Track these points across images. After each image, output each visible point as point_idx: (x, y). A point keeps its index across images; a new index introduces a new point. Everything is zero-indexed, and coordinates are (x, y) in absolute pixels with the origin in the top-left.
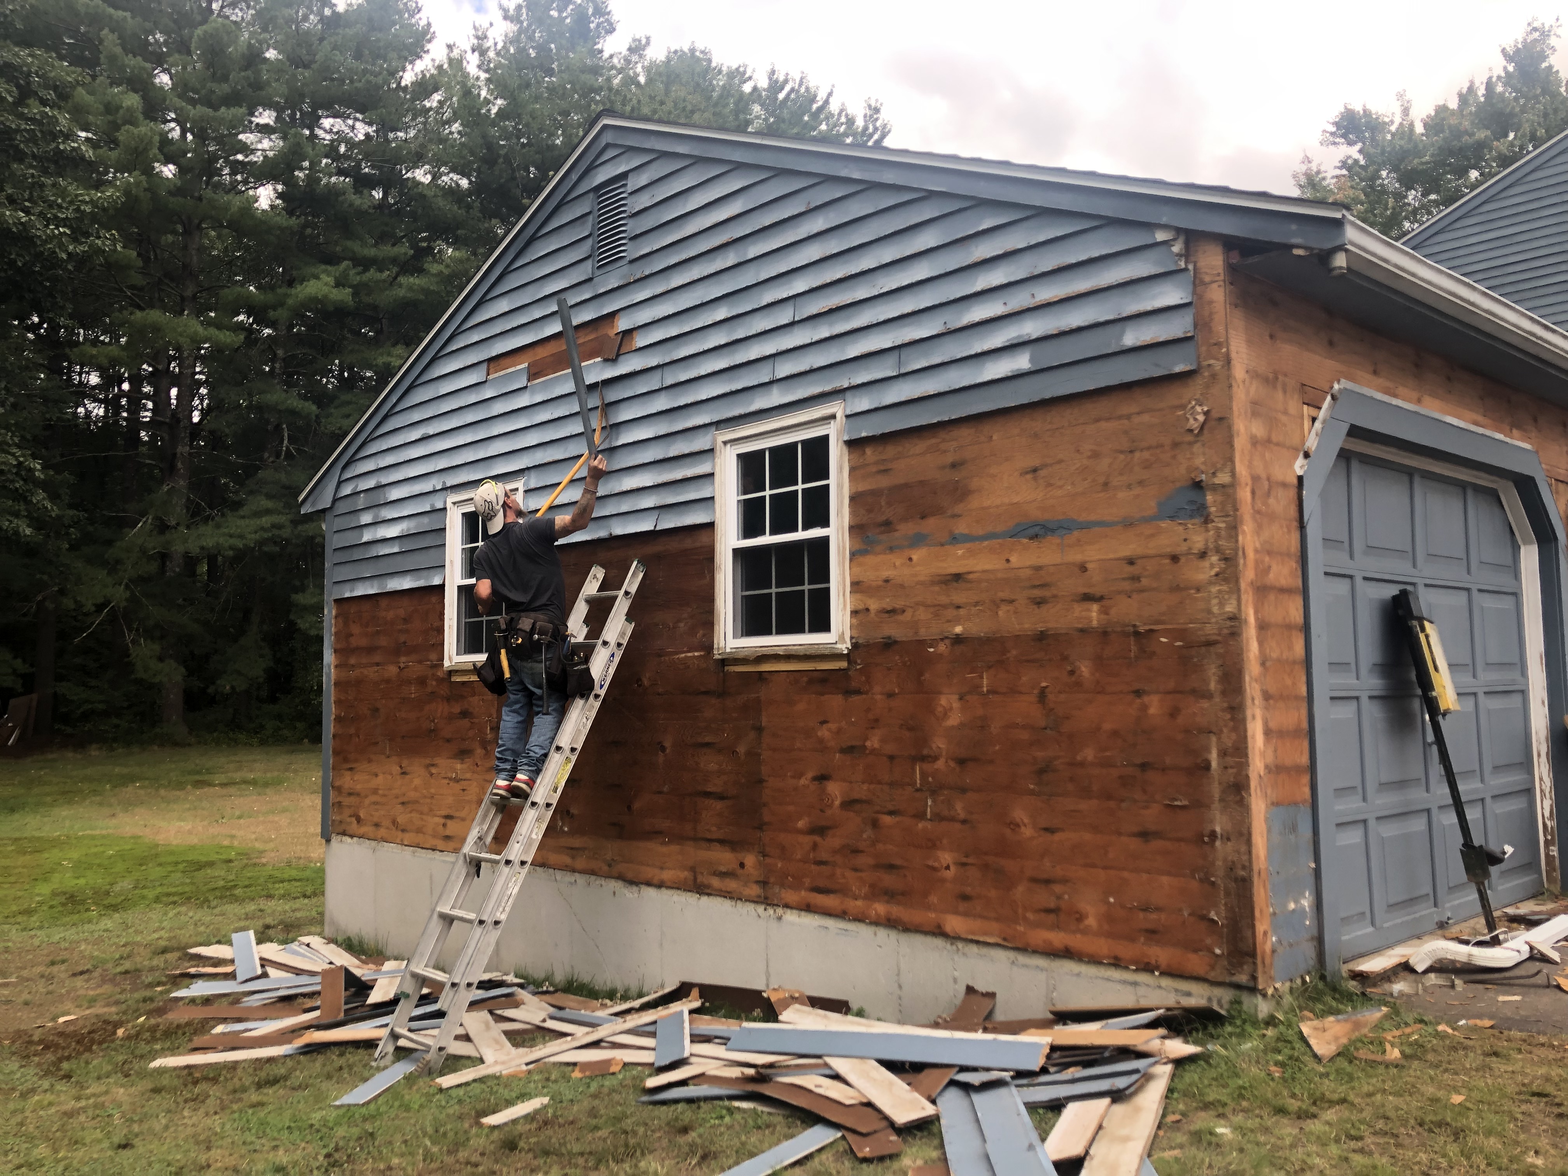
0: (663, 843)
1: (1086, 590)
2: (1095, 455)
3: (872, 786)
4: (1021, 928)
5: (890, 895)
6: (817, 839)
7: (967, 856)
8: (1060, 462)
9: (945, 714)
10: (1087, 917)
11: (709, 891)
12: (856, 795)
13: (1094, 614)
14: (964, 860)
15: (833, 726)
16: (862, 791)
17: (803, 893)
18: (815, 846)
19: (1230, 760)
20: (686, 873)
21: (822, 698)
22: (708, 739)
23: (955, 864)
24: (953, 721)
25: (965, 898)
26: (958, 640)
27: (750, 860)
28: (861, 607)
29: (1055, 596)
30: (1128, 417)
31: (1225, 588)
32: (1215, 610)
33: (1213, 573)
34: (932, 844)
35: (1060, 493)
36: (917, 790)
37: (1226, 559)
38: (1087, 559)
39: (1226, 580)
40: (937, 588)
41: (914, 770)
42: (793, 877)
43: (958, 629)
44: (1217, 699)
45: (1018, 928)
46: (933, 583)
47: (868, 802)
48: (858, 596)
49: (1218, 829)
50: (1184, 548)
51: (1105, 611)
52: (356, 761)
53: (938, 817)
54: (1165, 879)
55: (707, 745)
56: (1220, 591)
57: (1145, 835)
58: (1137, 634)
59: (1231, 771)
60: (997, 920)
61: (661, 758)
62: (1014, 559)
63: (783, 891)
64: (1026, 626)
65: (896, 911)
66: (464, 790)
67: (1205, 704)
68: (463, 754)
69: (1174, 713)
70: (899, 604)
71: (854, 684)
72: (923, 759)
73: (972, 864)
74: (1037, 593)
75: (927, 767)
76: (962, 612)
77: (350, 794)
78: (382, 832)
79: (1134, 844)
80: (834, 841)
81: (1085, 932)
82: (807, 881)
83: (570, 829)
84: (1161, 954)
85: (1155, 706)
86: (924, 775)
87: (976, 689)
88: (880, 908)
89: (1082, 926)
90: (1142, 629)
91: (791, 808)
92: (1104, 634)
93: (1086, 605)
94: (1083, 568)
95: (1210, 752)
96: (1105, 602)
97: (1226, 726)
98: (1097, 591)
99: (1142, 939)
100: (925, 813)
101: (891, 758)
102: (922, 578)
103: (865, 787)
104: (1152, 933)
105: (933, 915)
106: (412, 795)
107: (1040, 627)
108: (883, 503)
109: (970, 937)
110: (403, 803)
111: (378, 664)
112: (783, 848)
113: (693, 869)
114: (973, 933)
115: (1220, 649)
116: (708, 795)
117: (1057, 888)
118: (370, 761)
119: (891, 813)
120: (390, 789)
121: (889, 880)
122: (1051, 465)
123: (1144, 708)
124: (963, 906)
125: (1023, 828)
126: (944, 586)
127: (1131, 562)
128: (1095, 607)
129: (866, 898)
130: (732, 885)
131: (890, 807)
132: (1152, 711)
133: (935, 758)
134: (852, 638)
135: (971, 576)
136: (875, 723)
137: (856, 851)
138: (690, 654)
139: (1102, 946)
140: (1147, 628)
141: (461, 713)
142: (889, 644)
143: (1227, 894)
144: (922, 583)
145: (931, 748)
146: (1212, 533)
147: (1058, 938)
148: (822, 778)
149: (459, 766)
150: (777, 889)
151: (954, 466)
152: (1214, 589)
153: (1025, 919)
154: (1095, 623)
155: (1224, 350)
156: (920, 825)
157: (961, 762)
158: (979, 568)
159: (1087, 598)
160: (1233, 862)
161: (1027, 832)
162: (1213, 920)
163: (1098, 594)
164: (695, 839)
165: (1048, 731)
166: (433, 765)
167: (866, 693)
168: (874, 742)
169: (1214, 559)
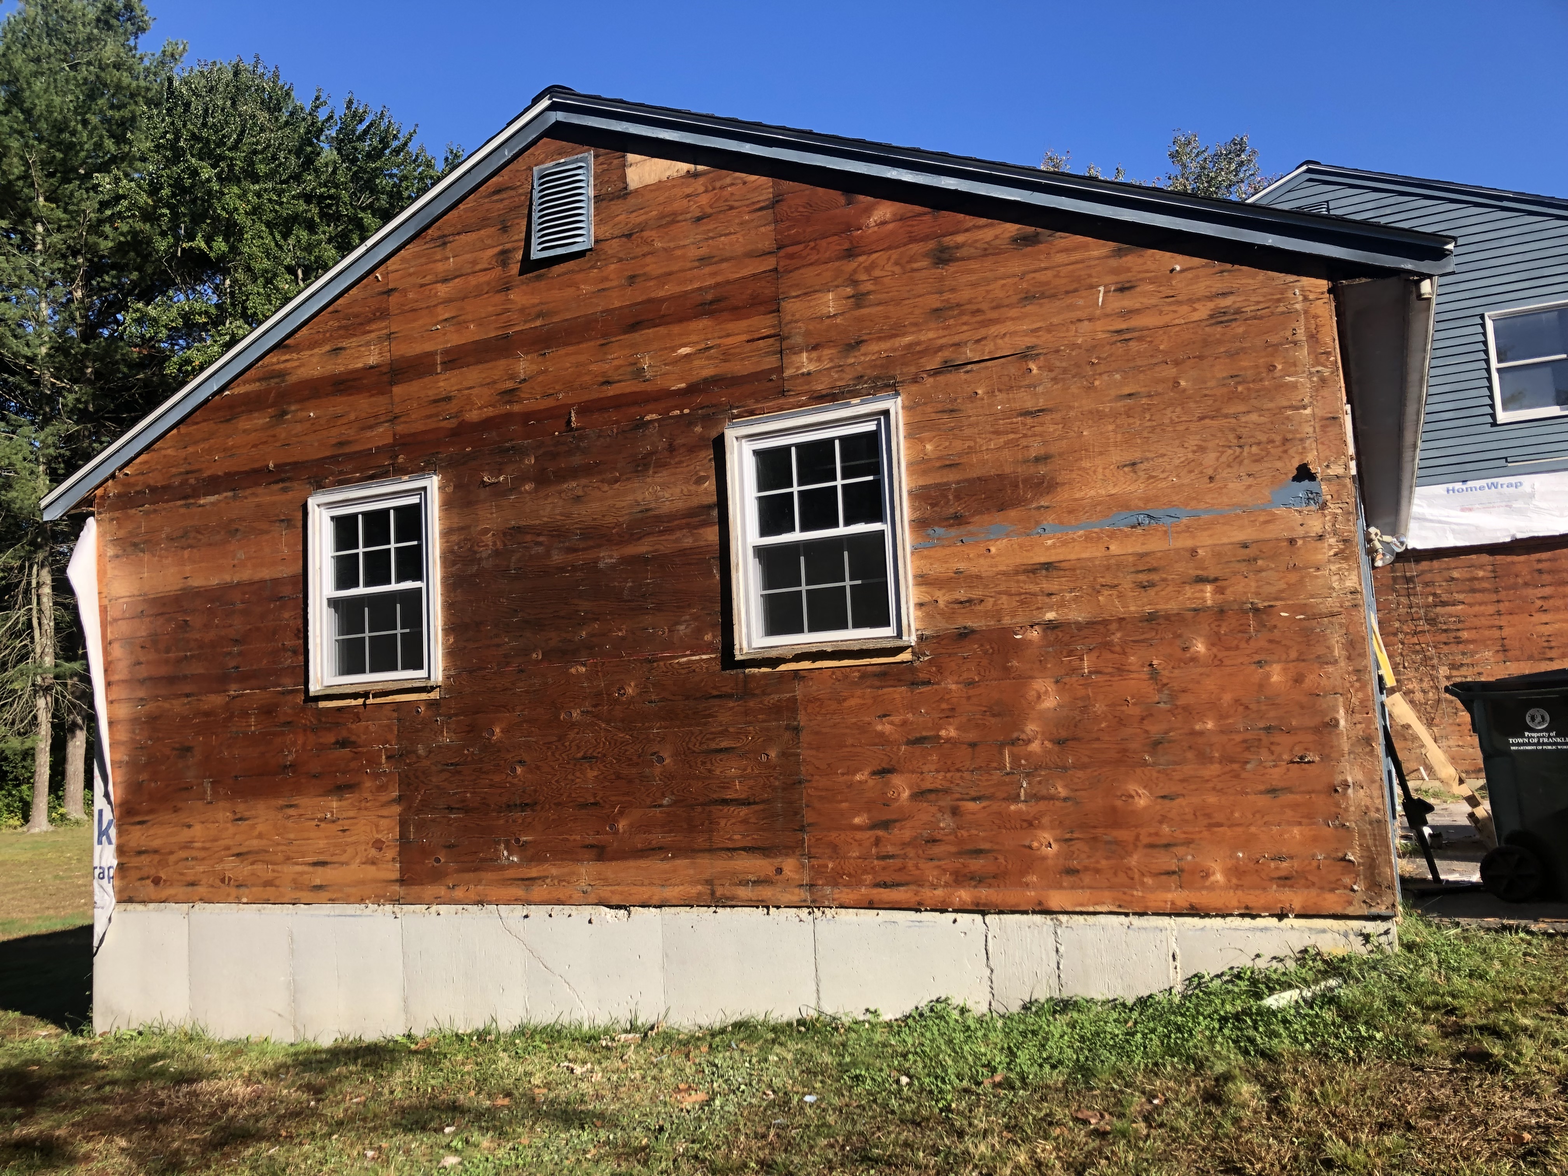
0: (666, 858)
1: (1200, 572)
2: (1201, 449)
3: (949, 775)
4: (1138, 893)
5: (976, 879)
6: (880, 833)
7: (1072, 832)
8: (1163, 455)
9: (1039, 697)
10: (1214, 873)
11: (733, 903)
12: (927, 785)
13: (1208, 594)
14: (1068, 836)
15: (897, 719)
16: (933, 779)
17: (863, 890)
18: (877, 842)
19: (1358, 717)
20: (700, 887)
21: (880, 692)
22: (724, 744)
23: (1056, 840)
24: (1050, 702)
25: (1071, 872)
26: (1051, 626)
27: (789, 865)
28: (927, 599)
29: (1164, 580)
30: (1236, 416)
31: (1345, 566)
32: (1335, 585)
33: (1332, 553)
34: (1030, 824)
35: (1163, 484)
36: (1008, 774)
37: (1345, 541)
38: (1198, 544)
39: (1346, 559)
40: (1022, 578)
41: (1002, 754)
42: (849, 875)
43: (1050, 616)
44: (1342, 664)
45: (1135, 893)
46: (1017, 573)
47: (946, 791)
48: (923, 588)
49: (1350, 780)
50: (1301, 531)
51: (1220, 591)
52: (151, 811)
53: (1034, 797)
54: (1296, 831)
55: (726, 750)
56: (1340, 569)
57: (1272, 791)
58: (1256, 610)
59: (1359, 726)
60: (1111, 888)
61: (658, 769)
62: (1112, 547)
63: (836, 891)
64: (1132, 608)
65: (985, 894)
66: (344, 831)
67: (1330, 669)
68: (340, 789)
69: (1298, 680)
70: (976, 594)
71: (922, 676)
72: (1013, 742)
73: (1078, 839)
74: (1143, 577)
75: (1016, 749)
76: (1054, 599)
77: (140, 853)
78: (201, 890)
79: (1263, 801)
80: (905, 833)
81: (1212, 888)
82: (868, 878)
83: (521, 859)
84: (1296, 899)
85: (1277, 675)
86: (1015, 759)
87: (1074, 671)
88: (964, 895)
89: (1207, 883)
90: (1260, 606)
91: (844, 805)
92: (1221, 612)
93: (1200, 586)
94: (1193, 552)
95: (1338, 712)
96: (1219, 584)
97: (1352, 686)
98: (1212, 573)
99: (1275, 887)
100: (1019, 795)
101: (973, 745)
102: (1003, 568)
103: (940, 776)
104: (1286, 880)
105: (1033, 893)
106: (255, 843)
107: (1148, 609)
108: (951, 497)
109: (1078, 909)
110: (238, 855)
111: (187, 695)
112: (835, 847)
113: (709, 882)
114: (1082, 905)
115: (1342, 619)
116: (725, 802)
117: (1180, 851)
118: (176, 810)
119: (974, 799)
120: (215, 840)
121: (977, 864)
122: (1152, 459)
123: (1268, 676)
124: (1067, 881)
125: (1137, 798)
126: (1031, 575)
127: (1245, 546)
128: (1209, 588)
129: (947, 885)
130: (766, 892)
131: (973, 793)
132: (1275, 678)
133: (1029, 741)
134: (917, 630)
135: (1063, 565)
136: (951, 713)
137: (934, 841)
138: (694, 658)
139: (1232, 899)
140: (1266, 604)
141: (337, 742)
142: (964, 635)
143: (1362, 835)
144: (1004, 574)
145: (1023, 732)
146: (1328, 518)
147: (1181, 897)
148: (883, 772)
149: (335, 804)
150: (828, 890)
151: (1037, 460)
152: (1334, 568)
153: (1143, 884)
154: (1209, 603)
155: (1332, 359)
156: (1013, 807)
157: (1060, 742)
158: (1073, 557)
159: (1201, 580)
160: (1367, 807)
161: (1142, 802)
162: (1350, 861)
163: (1212, 576)
164: (711, 850)
165: (1162, 705)
166: (291, 806)
167: (938, 683)
168: (949, 732)
169: (1332, 541)
